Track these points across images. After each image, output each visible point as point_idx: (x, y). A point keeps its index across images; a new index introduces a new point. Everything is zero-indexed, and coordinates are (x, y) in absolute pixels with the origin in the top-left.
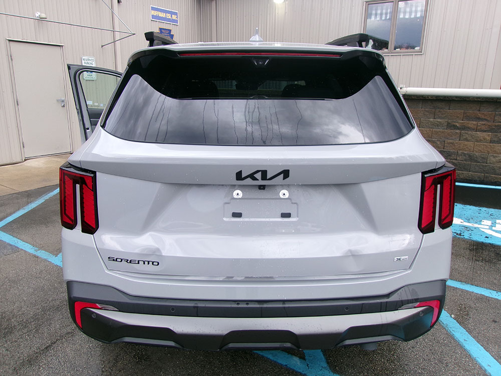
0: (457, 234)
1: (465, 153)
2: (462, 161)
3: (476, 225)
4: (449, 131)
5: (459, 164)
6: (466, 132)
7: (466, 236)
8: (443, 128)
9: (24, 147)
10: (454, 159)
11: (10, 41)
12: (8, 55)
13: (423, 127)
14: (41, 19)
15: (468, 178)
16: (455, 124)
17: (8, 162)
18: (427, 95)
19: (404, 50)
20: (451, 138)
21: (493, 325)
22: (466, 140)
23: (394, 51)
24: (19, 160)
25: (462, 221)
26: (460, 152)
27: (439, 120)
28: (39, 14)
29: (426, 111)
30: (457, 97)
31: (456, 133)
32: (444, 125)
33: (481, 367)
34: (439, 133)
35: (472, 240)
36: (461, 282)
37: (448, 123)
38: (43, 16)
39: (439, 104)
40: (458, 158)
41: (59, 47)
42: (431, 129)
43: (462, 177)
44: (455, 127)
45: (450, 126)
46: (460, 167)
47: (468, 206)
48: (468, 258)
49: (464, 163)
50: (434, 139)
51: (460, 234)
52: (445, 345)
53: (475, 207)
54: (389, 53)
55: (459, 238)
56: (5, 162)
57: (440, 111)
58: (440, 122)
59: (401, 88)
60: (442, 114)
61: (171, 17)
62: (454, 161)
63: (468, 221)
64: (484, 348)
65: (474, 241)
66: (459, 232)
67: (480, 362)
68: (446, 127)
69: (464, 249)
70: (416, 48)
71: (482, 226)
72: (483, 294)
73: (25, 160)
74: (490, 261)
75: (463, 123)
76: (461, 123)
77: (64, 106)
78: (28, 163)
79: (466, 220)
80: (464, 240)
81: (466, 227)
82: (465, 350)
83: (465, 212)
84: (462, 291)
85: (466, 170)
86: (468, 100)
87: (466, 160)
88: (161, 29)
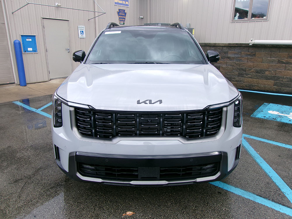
0: (274, 119)
1: (288, 77)
2: (286, 82)
3: (286, 115)
4: (279, 65)
5: (284, 84)
6: (289, 65)
7: (279, 120)
8: (275, 63)
9: (49, 73)
10: (281, 81)
11: (43, 18)
12: (42, 26)
13: (263, 63)
14: (58, 7)
15: (288, 92)
16: (282, 61)
17: (42, 81)
18: (267, 44)
19: (257, 19)
20: (280, 69)
21: (278, 157)
22: (289, 70)
23: (251, 19)
24: (47, 80)
25: (278, 113)
26: (285, 77)
27: (273, 59)
28: (57, 4)
29: (266, 53)
30: (284, 45)
31: (283, 65)
32: (276, 61)
33: (265, 172)
34: (273, 66)
35: (281, 122)
36: (268, 139)
37: (279, 60)
38: (59, 5)
39: (274, 50)
40: (284, 80)
41: (67, 21)
42: (268, 64)
43: (285, 91)
44: (283, 63)
45: (280, 62)
46: (284, 85)
47: (285, 106)
48: (276, 130)
49: (287, 83)
50: (270, 70)
51: (275, 119)
52: (250, 164)
53: (288, 106)
54: (248, 20)
55: (274, 121)
56: (40, 81)
57: (274, 54)
58: (274, 60)
59: (251, 41)
60: (275, 55)
61: (125, 3)
62: (281, 82)
63: (282, 113)
64: (270, 166)
65: (282, 122)
66: (275, 118)
67: (266, 171)
68: (277, 62)
69: (275, 126)
70: (264, 17)
71: (289, 116)
72: (277, 145)
73: (50, 80)
74: (287, 131)
75: (287, 60)
76: (286, 60)
77: (69, 52)
78: (52, 82)
79: (281, 113)
80: (277, 122)
81: (280, 116)
82: (260, 166)
83: (281, 109)
84: (267, 143)
85: (288, 87)
86: (291, 47)
87: (288, 81)
88: (119, 10)
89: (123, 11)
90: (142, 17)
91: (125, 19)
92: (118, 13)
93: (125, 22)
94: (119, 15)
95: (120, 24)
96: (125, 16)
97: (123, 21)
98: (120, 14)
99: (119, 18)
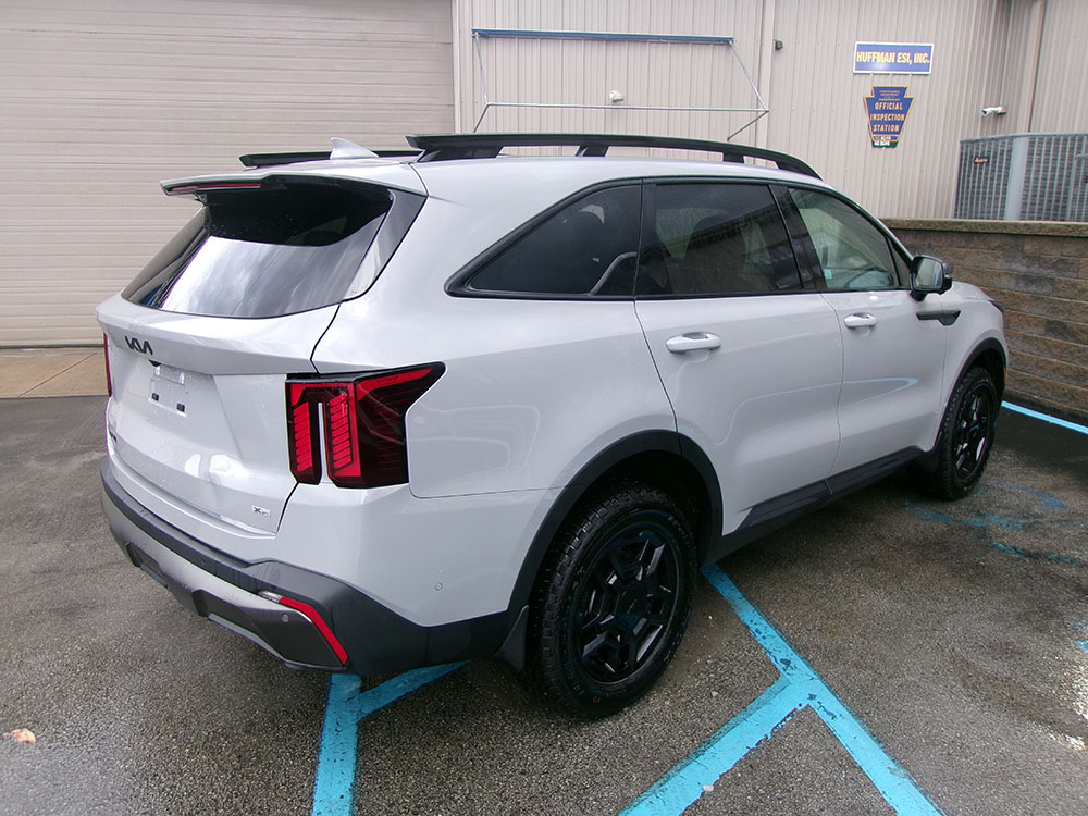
88: (877, 90)
89: (896, 93)
90: (999, 109)
91: (901, 123)
92: (870, 103)
93: (901, 139)
94: (872, 111)
95: (874, 146)
96: (905, 111)
97: (890, 133)
98: (877, 106)
99: (873, 123)
